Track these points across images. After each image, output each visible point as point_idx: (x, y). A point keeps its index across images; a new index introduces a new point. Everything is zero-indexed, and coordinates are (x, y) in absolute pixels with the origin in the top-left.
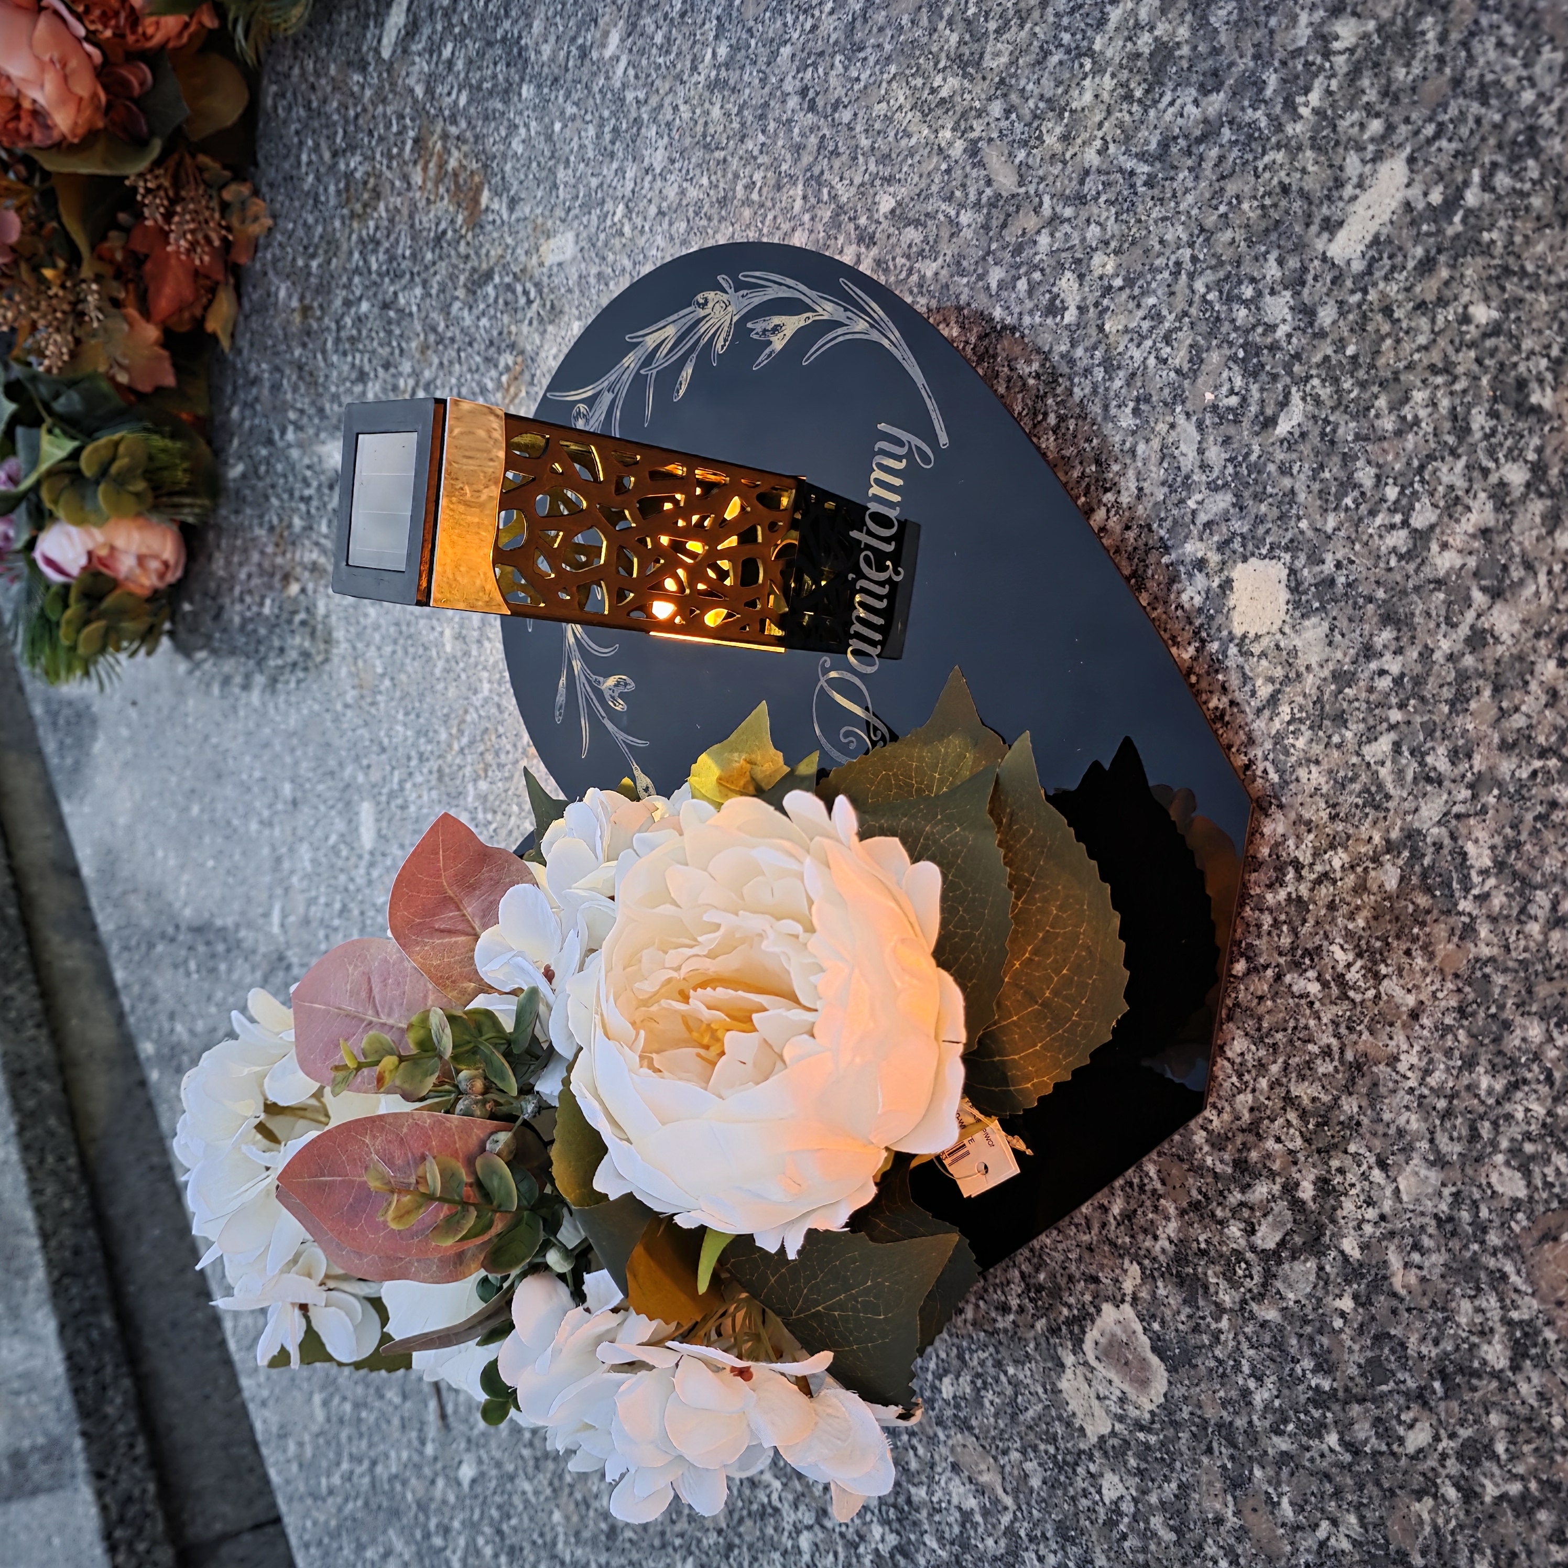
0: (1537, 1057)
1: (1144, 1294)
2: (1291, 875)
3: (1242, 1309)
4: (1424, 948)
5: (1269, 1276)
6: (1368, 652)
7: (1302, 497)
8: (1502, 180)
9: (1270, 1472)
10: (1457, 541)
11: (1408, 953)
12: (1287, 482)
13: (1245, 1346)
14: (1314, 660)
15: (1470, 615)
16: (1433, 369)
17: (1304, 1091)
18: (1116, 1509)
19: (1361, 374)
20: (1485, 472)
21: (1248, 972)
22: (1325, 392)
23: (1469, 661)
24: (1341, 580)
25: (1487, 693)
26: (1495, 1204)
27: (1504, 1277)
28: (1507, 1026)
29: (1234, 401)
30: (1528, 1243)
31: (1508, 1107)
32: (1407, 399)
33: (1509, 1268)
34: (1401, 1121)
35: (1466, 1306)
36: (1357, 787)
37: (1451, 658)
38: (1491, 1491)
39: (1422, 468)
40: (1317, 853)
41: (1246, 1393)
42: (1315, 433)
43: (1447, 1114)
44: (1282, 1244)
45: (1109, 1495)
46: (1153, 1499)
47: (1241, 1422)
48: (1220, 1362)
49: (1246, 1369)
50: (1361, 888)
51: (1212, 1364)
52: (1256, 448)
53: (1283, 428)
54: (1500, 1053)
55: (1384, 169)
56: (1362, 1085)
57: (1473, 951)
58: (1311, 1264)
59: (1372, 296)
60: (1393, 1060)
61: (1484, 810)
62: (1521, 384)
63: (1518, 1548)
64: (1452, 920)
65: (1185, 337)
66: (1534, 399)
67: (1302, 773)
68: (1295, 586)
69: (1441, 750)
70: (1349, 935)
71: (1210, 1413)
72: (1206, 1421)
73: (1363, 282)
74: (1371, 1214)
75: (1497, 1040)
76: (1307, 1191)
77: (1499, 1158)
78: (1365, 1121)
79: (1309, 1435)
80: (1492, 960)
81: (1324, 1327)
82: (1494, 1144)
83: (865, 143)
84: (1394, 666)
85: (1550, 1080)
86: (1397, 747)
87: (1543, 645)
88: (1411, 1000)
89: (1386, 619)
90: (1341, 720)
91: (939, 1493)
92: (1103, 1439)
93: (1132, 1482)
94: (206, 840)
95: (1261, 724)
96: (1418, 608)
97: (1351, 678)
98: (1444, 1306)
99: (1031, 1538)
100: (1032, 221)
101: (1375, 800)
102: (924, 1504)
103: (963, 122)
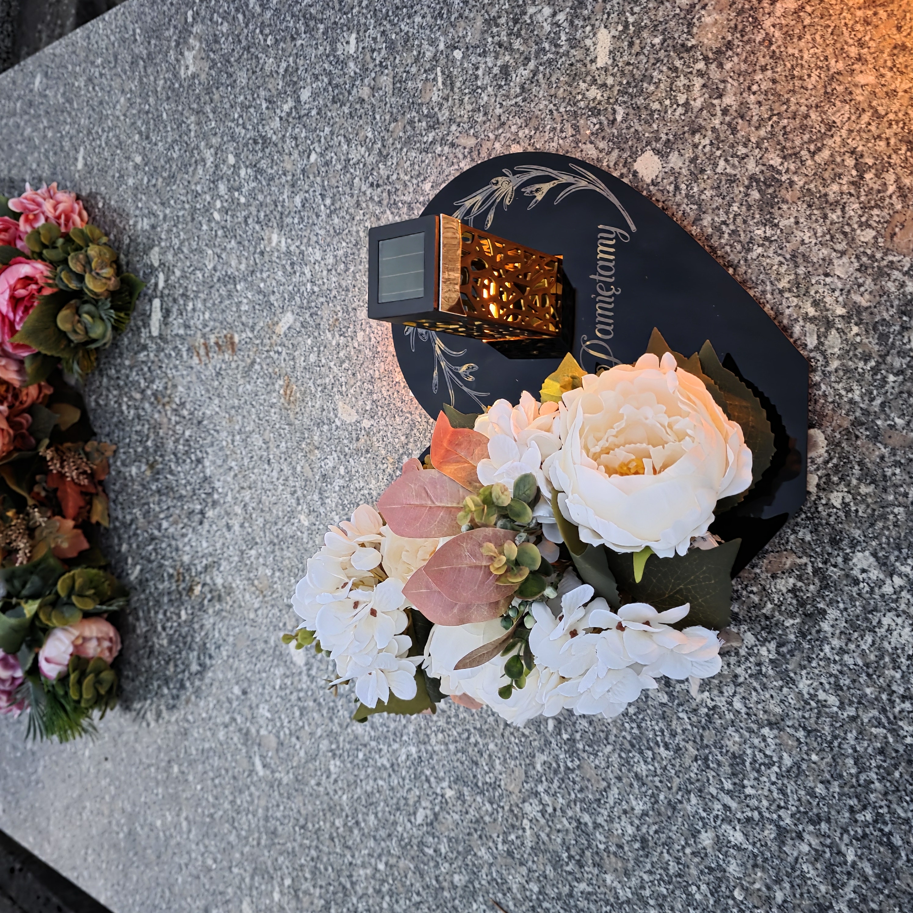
0: (842, 193)
2: (724, 227)
3: (825, 375)
4: (783, 202)
5: (823, 353)
6: (696, 146)
7: (640, 129)
8: (637, 9)
9: (883, 416)
10: (698, 95)
11: (779, 208)
12: (632, 130)
13: (836, 386)
14: (680, 164)
15: (718, 108)
16: (654, 64)
17: (783, 284)
18: (845, 505)
19: (633, 84)
20: (691, 73)
21: (735, 270)
22: (626, 98)
23: (728, 119)
24: (671, 137)
25: (740, 121)
26: (870, 245)
27: (892, 262)
28: (826, 195)
29: (597, 126)
30: (889, 245)
31: (847, 216)
32: (652, 77)
33: (891, 258)
34: (821, 256)
35: (890, 284)
36: (723, 182)
37: (721, 123)
39: (671, 89)
40: (727, 213)
41: (851, 401)
42: (632, 111)
43: (832, 237)
44: (819, 337)
45: (837, 503)
46: (854, 482)
47: (858, 413)
48: (833, 402)
49: (843, 393)
50: (749, 207)
51: (831, 406)
52: (615, 131)
53: (619, 118)
54: (831, 204)
55: (599, 35)
56: (800, 260)
57: (797, 187)
58: (834, 331)
59: (620, 64)
60: (803, 242)
61: (767, 149)
62: (683, 45)
64: (785, 185)
65: (568, 126)
66: (690, 45)
67: (703, 197)
68: (657, 152)
69: (740, 147)
70: (757, 224)
71: (846, 424)
72: (847, 429)
73: (615, 64)
74: (837, 293)
75: (827, 202)
76: (812, 312)
77: (858, 232)
78: (810, 269)
79: (883, 387)
80: (805, 183)
81: (854, 346)
82: (853, 230)
83: (407, 178)
84: (707, 141)
85: (851, 195)
86: (726, 160)
87: (745, 95)
88: (792, 220)
89: (693, 133)
90: (702, 171)
91: (776, 597)
92: (818, 485)
93: (842, 486)
94: (190, 778)
95: (678, 198)
96: (701, 121)
97: (696, 158)
98: (884, 292)
99: (825, 563)
100: (489, 144)
101: (732, 180)
102: (773, 610)
103: (443, 141)
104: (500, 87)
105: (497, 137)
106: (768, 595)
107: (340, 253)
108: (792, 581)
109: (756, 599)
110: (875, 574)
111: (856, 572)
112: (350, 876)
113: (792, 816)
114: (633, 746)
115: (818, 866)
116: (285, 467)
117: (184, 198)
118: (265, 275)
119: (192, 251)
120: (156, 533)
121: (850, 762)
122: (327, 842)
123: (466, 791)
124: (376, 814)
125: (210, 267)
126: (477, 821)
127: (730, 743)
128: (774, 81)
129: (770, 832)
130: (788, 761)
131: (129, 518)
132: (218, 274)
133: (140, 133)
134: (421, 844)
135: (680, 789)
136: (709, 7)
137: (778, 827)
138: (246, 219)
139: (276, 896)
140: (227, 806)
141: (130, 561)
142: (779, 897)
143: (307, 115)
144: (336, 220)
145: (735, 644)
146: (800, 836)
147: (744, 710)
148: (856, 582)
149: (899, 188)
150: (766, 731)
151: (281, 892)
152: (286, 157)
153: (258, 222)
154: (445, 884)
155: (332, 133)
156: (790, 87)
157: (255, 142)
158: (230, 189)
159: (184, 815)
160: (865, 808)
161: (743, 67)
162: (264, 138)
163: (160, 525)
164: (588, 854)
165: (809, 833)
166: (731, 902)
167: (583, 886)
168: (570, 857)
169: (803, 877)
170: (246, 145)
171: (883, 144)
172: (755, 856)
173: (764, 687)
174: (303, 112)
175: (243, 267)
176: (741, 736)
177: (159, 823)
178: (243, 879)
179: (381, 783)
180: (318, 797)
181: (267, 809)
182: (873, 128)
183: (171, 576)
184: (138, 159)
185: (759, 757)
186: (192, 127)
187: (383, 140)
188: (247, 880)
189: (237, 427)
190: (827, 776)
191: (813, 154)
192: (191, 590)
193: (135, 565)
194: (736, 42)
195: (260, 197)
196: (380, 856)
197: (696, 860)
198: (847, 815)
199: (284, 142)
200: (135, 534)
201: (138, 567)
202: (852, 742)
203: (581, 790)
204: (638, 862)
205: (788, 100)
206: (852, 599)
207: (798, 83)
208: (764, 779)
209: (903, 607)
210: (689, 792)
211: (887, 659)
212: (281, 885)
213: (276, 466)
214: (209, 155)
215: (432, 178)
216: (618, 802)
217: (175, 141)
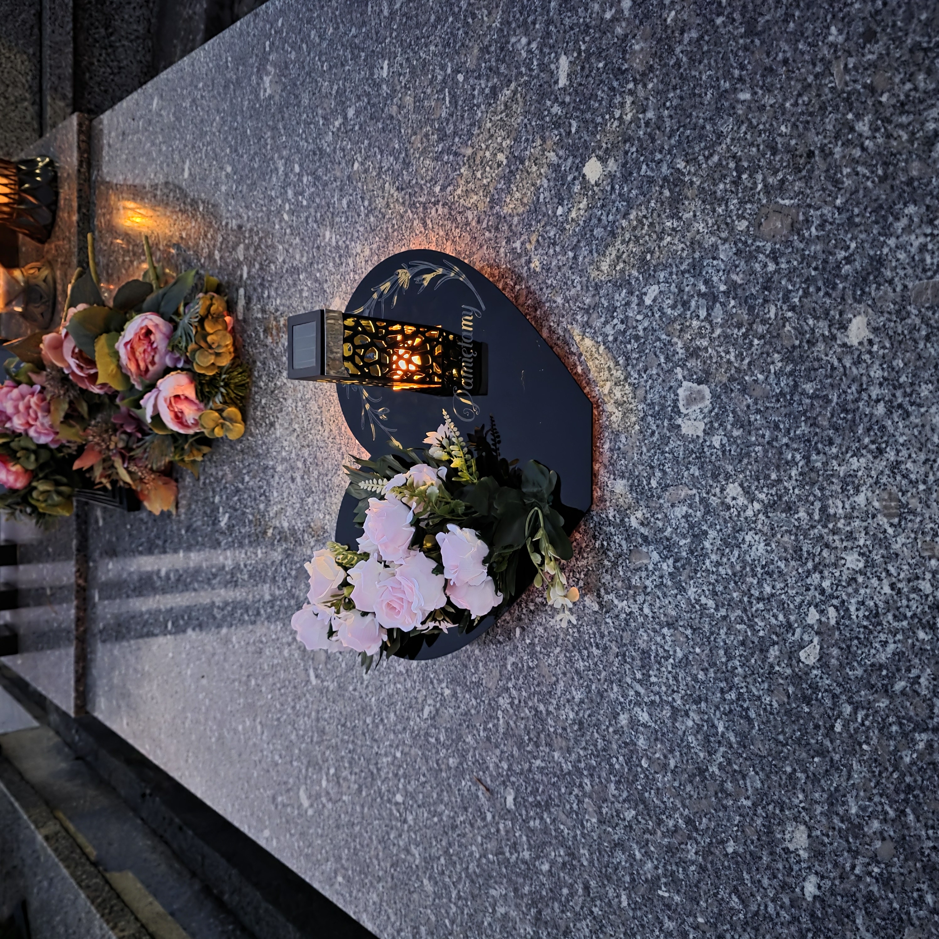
0: (726, 191)
1: (686, 373)
2: (645, 220)
3: (711, 340)
4: (685, 199)
5: (711, 322)
6: (626, 153)
7: (588, 139)
8: (587, 39)
9: (749, 373)
10: (628, 110)
11: (683, 204)
12: (582, 140)
13: (719, 349)
14: (615, 169)
15: (642, 121)
16: (598, 85)
17: (684, 267)
18: (723, 445)
19: (583, 102)
20: (624, 92)
22: (578, 114)
23: (649, 130)
24: (609, 146)
25: (657, 132)
26: (744, 234)
27: (759, 247)
28: (715, 192)
29: (558, 137)
30: (757, 233)
31: (729, 209)
32: (597, 96)
33: (758, 243)
34: (710, 243)
35: (757, 265)
36: (645, 183)
37: (644, 134)
38: (796, 300)
39: (610, 106)
40: (647, 209)
41: (729, 362)
42: (582, 125)
43: (718, 227)
44: (707, 310)
45: (717, 445)
46: (729, 427)
47: (733, 371)
48: (716, 362)
49: (723, 354)
50: (662, 203)
51: (715, 366)
52: (570, 141)
53: (573, 130)
54: (718, 200)
55: (560, 61)
56: (696, 247)
57: (696, 186)
58: (718, 305)
59: (575, 85)
60: (698, 232)
61: (675, 155)
62: (619, 69)
63: (813, 305)
64: (686, 185)
65: (537, 137)
66: (624, 68)
67: (631, 195)
68: (599, 158)
69: (657, 154)
70: (667, 217)
71: (725, 380)
72: (725, 384)
73: (571, 85)
74: (721, 273)
75: (715, 198)
76: (703, 289)
77: (736, 222)
78: (703, 254)
79: (750, 349)
80: (701, 183)
81: (732, 316)
82: (733, 221)
83: (423, 182)
84: (634, 149)
85: (732, 192)
86: (647, 165)
87: (661, 110)
88: (691, 213)
89: (625, 142)
90: (631, 174)
91: (673, 522)
92: (704, 430)
93: (721, 432)
94: (264, 689)
95: (613, 196)
96: (630, 132)
97: (626, 163)
98: (753, 272)
99: (708, 493)
100: (481, 153)
101: (651, 181)
102: (672, 533)
103: (448, 151)
104: (490, 104)
105: (487, 147)
106: (669, 521)
107: (375, 246)
108: (685, 508)
109: (660, 524)
110: (741, 501)
111: (728, 500)
112: (377, 764)
113: (682, 698)
114: (574, 647)
115: (699, 737)
116: (333, 427)
117: (262, 202)
118: (320, 266)
119: (267, 247)
120: (240, 486)
121: (722, 652)
122: (360, 737)
123: (458, 689)
124: (395, 712)
125: (281, 260)
126: (466, 714)
127: (640, 642)
128: (682, 98)
129: (667, 712)
130: (680, 654)
131: (220, 473)
132: (286, 266)
133: (230, 146)
134: (427, 734)
135: (606, 680)
136: (638, 37)
137: (672, 707)
138: (307, 218)
139: (324, 783)
140: (289, 711)
141: (221, 510)
142: (672, 763)
143: (352, 130)
144: (372, 219)
145: (645, 561)
146: (687, 715)
147: (650, 615)
148: (728, 508)
149: (765, 186)
150: (665, 630)
151: (328, 780)
152: (336, 166)
153: (316, 221)
154: (443, 767)
155: (370, 145)
156: (693, 103)
157: (315, 154)
158: (296, 194)
159: (258, 720)
160: (731, 689)
161: (661, 87)
162: (320, 150)
163: (243, 479)
164: (542, 736)
165: (694, 711)
166: (639, 769)
167: (538, 763)
168: (530, 739)
169: (689, 747)
170: (308, 156)
171: (754, 149)
172: (656, 731)
173: (665, 595)
174: (349, 128)
175: (304, 260)
176: (649, 635)
177: (240, 728)
178: (300, 771)
179: (399, 686)
180: (354, 700)
181: (318, 712)
182: (748, 137)
183: (250, 522)
184: (229, 169)
185: (660, 651)
186: (269, 141)
187: (406, 150)
188: (304, 771)
189: (299, 395)
190: (706, 664)
191: (707, 158)
192: (265, 533)
193: (224, 513)
194: (656, 66)
195: (317, 200)
196: (397, 746)
197: (616, 737)
198: (719, 695)
199: (335, 152)
200: (225, 488)
201: (227, 515)
202: (723, 637)
203: (538, 685)
204: (577, 741)
205: (691, 114)
206: (725, 521)
207: (698, 100)
208: (663, 669)
209: (760, 526)
210: (612, 682)
211: (748, 569)
212: (327, 774)
213: (327, 427)
214: (280, 164)
215: (441, 182)
216: (563, 693)
217: (256, 153)
